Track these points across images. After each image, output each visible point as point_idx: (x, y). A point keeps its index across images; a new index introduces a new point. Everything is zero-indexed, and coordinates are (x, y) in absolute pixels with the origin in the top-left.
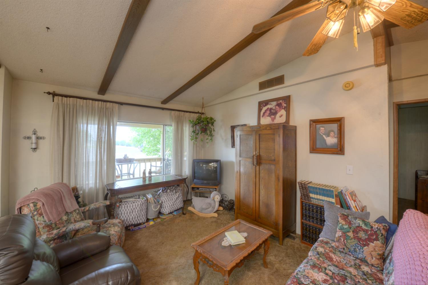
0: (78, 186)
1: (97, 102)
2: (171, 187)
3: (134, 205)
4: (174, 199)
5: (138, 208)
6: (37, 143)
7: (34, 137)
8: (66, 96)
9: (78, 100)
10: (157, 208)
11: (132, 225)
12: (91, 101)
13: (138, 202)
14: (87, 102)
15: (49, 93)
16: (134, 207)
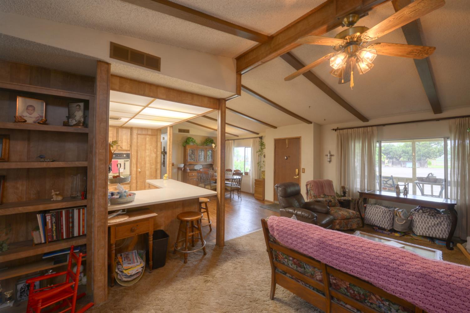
0: (346, 186)
1: (360, 129)
2: (426, 209)
3: (377, 210)
4: (431, 223)
5: (380, 214)
6: (330, 158)
7: (329, 155)
8: (342, 129)
9: (349, 130)
10: (402, 222)
11: (377, 226)
12: (356, 129)
13: (381, 209)
14: (354, 131)
15: (333, 130)
16: (377, 211)
